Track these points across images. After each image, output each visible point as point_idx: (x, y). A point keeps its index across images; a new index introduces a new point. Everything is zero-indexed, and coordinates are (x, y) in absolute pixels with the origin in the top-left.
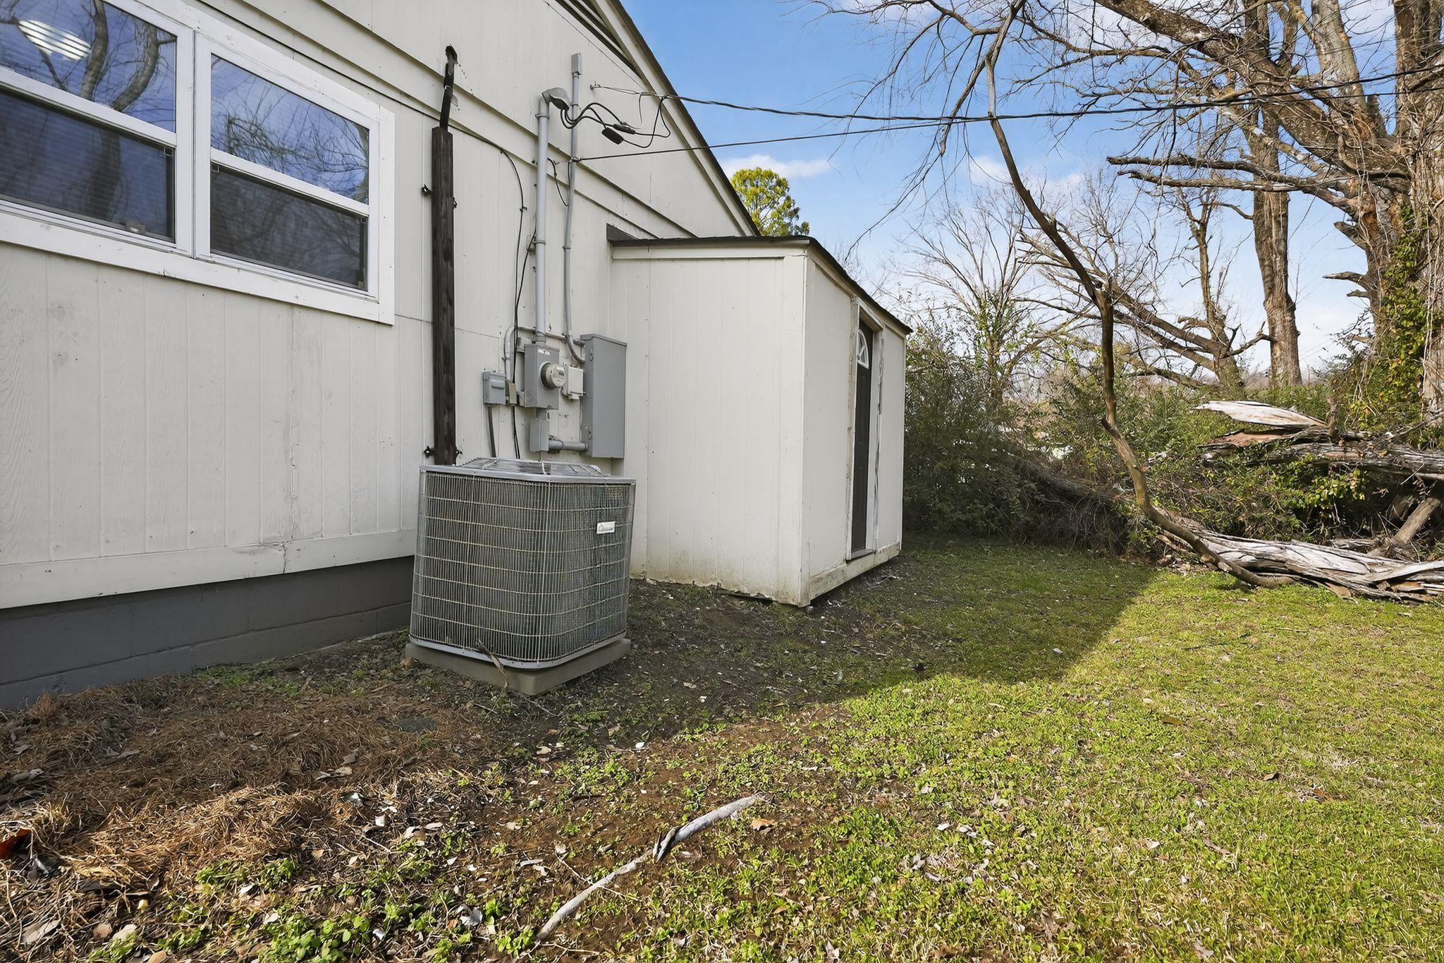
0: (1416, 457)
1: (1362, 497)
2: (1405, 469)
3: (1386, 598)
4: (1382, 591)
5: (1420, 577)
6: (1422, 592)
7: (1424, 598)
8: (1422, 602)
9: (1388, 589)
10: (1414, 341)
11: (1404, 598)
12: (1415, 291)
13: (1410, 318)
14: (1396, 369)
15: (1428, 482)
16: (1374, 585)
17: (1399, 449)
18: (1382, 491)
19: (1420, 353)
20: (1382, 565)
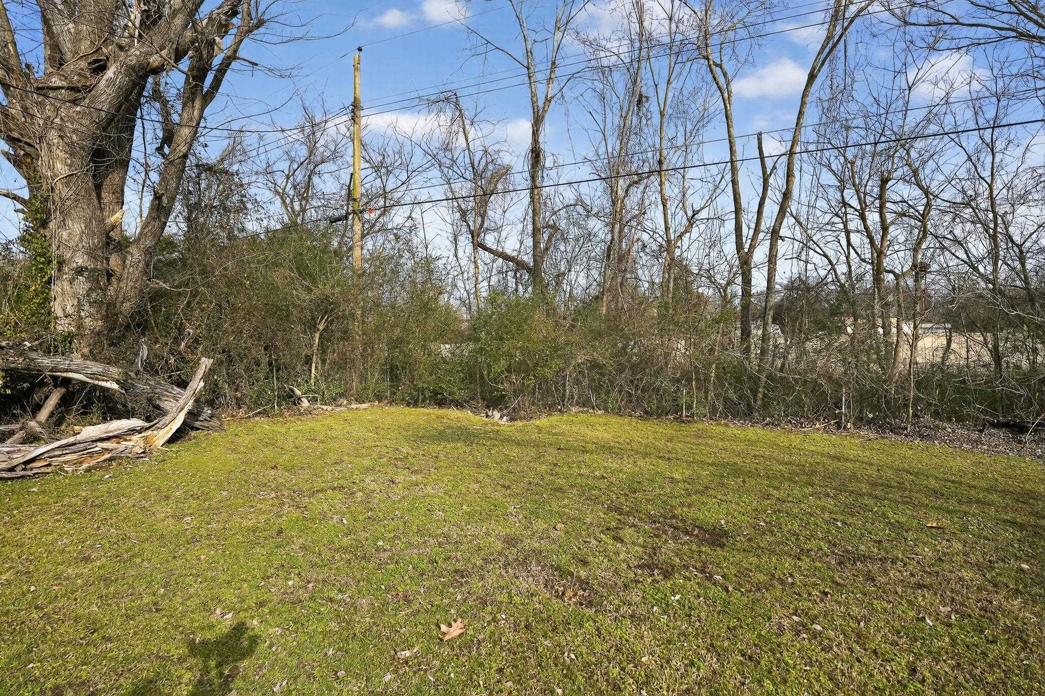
0: (46, 362)
1: (8, 392)
2: (38, 370)
3: (23, 477)
4: (19, 472)
5: (46, 455)
6: (49, 465)
7: (49, 470)
8: (48, 473)
9: (24, 470)
10: (46, 273)
11: (35, 474)
12: (45, 236)
13: (43, 255)
14: (35, 290)
15: (55, 378)
16: (12, 469)
17: (34, 355)
18: (25, 385)
19: (49, 282)
20: (19, 451)
